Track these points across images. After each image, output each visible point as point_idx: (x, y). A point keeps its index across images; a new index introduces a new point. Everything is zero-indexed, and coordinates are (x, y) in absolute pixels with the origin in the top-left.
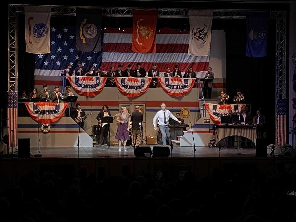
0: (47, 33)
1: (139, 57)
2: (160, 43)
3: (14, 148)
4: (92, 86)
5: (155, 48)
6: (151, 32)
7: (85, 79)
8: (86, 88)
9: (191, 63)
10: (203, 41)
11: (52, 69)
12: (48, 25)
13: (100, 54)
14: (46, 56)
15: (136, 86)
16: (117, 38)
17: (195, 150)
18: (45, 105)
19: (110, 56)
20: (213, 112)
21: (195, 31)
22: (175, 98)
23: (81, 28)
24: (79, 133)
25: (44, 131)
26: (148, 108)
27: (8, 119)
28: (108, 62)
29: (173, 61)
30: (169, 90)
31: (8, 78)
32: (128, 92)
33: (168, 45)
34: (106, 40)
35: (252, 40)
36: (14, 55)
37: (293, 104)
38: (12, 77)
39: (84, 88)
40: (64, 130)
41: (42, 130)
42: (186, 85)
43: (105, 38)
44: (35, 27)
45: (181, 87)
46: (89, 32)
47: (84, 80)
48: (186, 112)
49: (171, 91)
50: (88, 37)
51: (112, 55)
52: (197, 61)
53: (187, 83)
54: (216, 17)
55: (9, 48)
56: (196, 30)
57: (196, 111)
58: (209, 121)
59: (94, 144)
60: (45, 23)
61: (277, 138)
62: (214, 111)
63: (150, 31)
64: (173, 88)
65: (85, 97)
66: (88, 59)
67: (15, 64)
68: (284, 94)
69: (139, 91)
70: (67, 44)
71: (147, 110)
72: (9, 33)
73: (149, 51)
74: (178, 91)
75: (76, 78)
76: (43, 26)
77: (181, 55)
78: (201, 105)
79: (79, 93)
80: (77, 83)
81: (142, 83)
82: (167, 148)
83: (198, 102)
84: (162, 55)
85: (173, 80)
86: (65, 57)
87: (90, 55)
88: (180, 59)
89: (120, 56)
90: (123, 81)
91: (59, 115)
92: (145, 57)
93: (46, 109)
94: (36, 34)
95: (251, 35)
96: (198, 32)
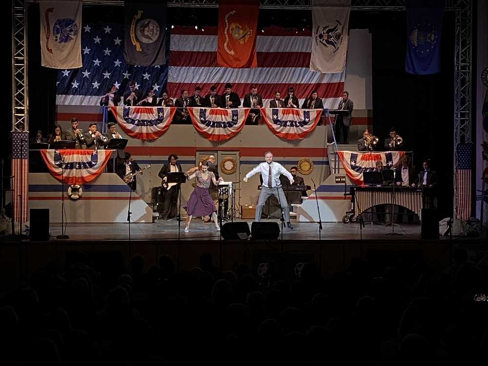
0: (76, 34)
1: (228, 74)
2: (263, 51)
3: (22, 225)
4: (151, 123)
5: (255, 58)
6: (249, 33)
7: (140, 110)
8: (142, 126)
9: (315, 84)
10: (334, 46)
11: (85, 94)
12: (79, 21)
13: (164, 69)
14: (75, 73)
15: (224, 122)
16: (192, 42)
17: (321, 227)
18: (73, 154)
19: (182, 72)
20: (351, 165)
21: (321, 31)
22: (289, 141)
23: (133, 26)
24: (130, 197)
25: (73, 196)
26: (243, 159)
27: (13, 177)
28: (177, 82)
29: (285, 80)
30: (278, 128)
31: (12, 109)
32: (210, 133)
33: (276, 54)
34: (174, 47)
35: (416, 45)
36: (23, 71)
37: (483, 152)
38: (19, 108)
39: (137, 125)
41: (70, 194)
42: (307, 120)
43: (172, 43)
44: (56, 24)
45: (298, 124)
46: (146, 33)
47: (138, 113)
48: (306, 165)
49: (282, 130)
50: (145, 40)
51: (185, 70)
52: (325, 81)
53: (309, 118)
54: (356, 8)
55: (14, 59)
56: (323, 30)
57: (322, 163)
58: (344, 180)
59: (154, 218)
60: (73, 18)
61: (457, 208)
62: (353, 163)
63: (246, 31)
64: (285, 125)
65: (139, 141)
66: (145, 78)
67: (24, 86)
68: (468, 135)
69: (228, 129)
70: (110, 53)
71: (241, 162)
72: (14, 34)
73: (246, 65)
74: (293, 130)
75: (125, 110)
76: (69, 22)
77: (299, 70)
78: (332, 154)
79: (129, 134)
80: (126, 117)
81: (233, 117)
82: (276, 224)
83: (327, 149)
84: (267, 71)
85: (286, 113)
86: (107, 75)
87: (148, 71)
88: (297, 76)
89: (197, 72)
90: (202, 114)
91: (97, 170)
92: (239, 75)
93: (75, 161)
94: (59, 36)
95: (415, 38)
96: (326, 33)
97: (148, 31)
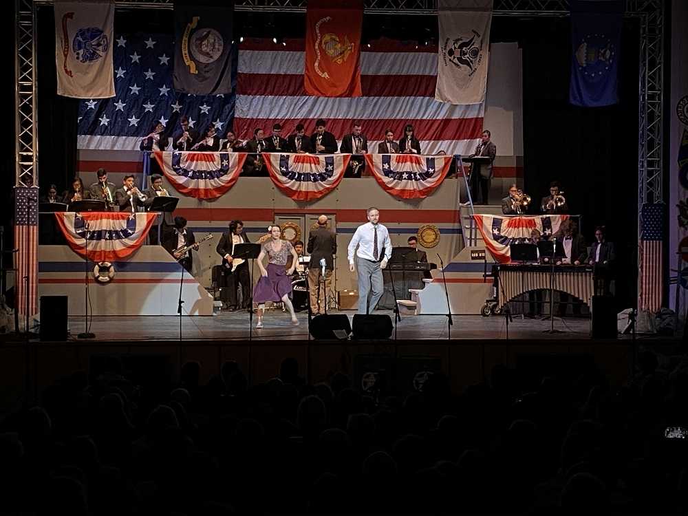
0: (106, 50)
1: (320, 106)
2: (370, 73)
3: (30, 318)
4: (211, 175)
5: (359, 84)
6: (349, 48)
7: (196, 157)
8: (198, 178)
9: (442, 120)
10: (470, 67)
11: (118, 135)
12: (109, 32)
13: (229, 99)
14: (104, 104)
15: (314, 175)
16: (269, 62)
17: (450, 322)
18: (101, 218)
19: (254, 103)
20: (494, 235)
21: (451, 46)
22: (406, 201)
23: (185, 38)
24: (182, 280)
25: (101, 278)
26: (341, 225)
27: (16, 251)
28: (248, 117)
29: (400, 115)
30: (390, 183)
31: (15, 155)
32: (294, 189)
33: (388, 77)
34: (243, 67)
35: (584, 65)
36: (30, 101)
37: (679, 216)
38: (25, 154)
39: (192, 178)
40: (146, 275)
41: (97, 276)
42: (431, 170)
43: (240, 61)
44: (77, 36)
45: (418, 177)
46: (204, 49)
47: (192, 160)
48: (429, 235)
49: (396, 185)
50: (203, 59)
51: (259, 100)
52: (456, 116)
53: (433, 167)
54: (500, 13)
55: (19, 84)
56: (454, 44)
57: (453, 231)
58: (483, 255)
59: (216, 309)
60: (100, 28)
61: (641, 295)
62: (496, 232)
63: (346, 45)
64: (400, 178)
65: (195, 199)
66: (202, 111)
67: (32, 123)
68: (658, 192)
70: (153, 76)
72: (17, 50)
73: (345, 92)
74: (412, 185)
75: (174, 156)
76: (96, 33)
77: (420, 101)
78: (466, 218)
79: (180, 190)
80: (176, 167)
81: (327, 166)
82: (387, 318)
83: (459, 211)
85: (401, 160)
86: (149, 107)
87: (206, 102)
88: (416, 110)
89: (276, 103)
90: (283, 162)
91: (135, 241)
92: (336, 106)
93: (104, 228)
94: (81, 52)
95: (582, 55)
96: (459, 48)
97: (207, 46)
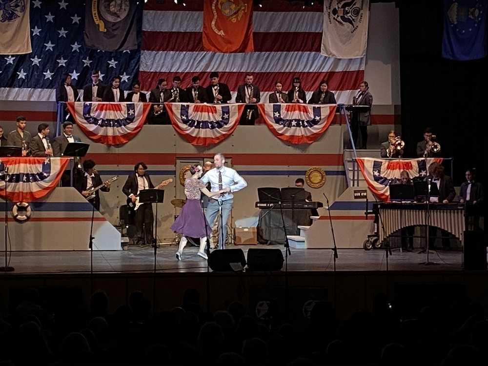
0: (23, 10)
1: (216, 61)
2: (261, 31)
4: (119, 123)
5: (251, 41)
6: (243, 8)
7: (105, 107)
8: (107, 126)
9: (327, 72)
10: (352, 24)
11: (35, 87)
13: (135, 55)
14: (21, 60)
15: (211, 123)
16: (171, 20)
17: (336, 255)
18: (19, 163)
19: (157, 58)
20: (374, 176)
21: (335, 5)
22: (295, 146)
23: (95, 0)
24: (93, 217)
25: (19, 216)
28: (152, 71)
29: (289, 68)
30: (281, 129)
32: (194, 135)
33: (278, 34)
34: (147, 26)
35: (456, 23)
39: (102, 126)
40: (61, 214)
41: (15, 215)
42: (317, 118)
45: (306, 124)
46: (112, 9)
47: (102, 110)
48: (316, 176)
49: (286, 131)
50: (110, 19)
51: (162, 55)
52: (339, 69)
53: (320, 115)
56: (337, 4)
57: (337, 173)
58: (365, 194)
59: (123, 244)
62: (376, 174)
63: (240, 6)
64: (290, 125)
66: (111, 66)
69: (217, 131)
70: (66, 34)
73: (239, 48)
74: (300, 132)
75: (85, 106)
77: (307, 55)
78: (349, 161)
79: (91, 137)
80: (87, 116)
81: (223, 115)
82: (279, 251)
83: (343, 155)
84: (265, 56)
85: (290, 109)
86: (62, 62)
87: (114, 57)
88: (304, 64)
89: (177, 58)
90: (184, 112)
91: (50, 183)
92: (231, 61)
93: (22, 172)
95: (454, 14)
96: (342, 8)
97: (115, 6)
